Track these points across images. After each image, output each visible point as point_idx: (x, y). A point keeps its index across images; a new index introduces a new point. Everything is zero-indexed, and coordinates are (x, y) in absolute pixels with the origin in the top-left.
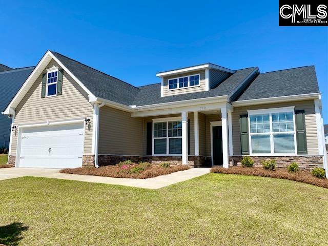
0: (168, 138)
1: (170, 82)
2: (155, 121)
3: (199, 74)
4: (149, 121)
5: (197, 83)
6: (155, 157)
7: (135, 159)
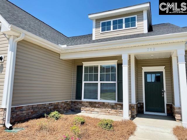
0: (99, 82)
1: (103, 24)
2: (85, 64)
3: (136, 16)
4: (80, 64)
5: (133, 25)
6: (84, 102)
7: (63, 104)
